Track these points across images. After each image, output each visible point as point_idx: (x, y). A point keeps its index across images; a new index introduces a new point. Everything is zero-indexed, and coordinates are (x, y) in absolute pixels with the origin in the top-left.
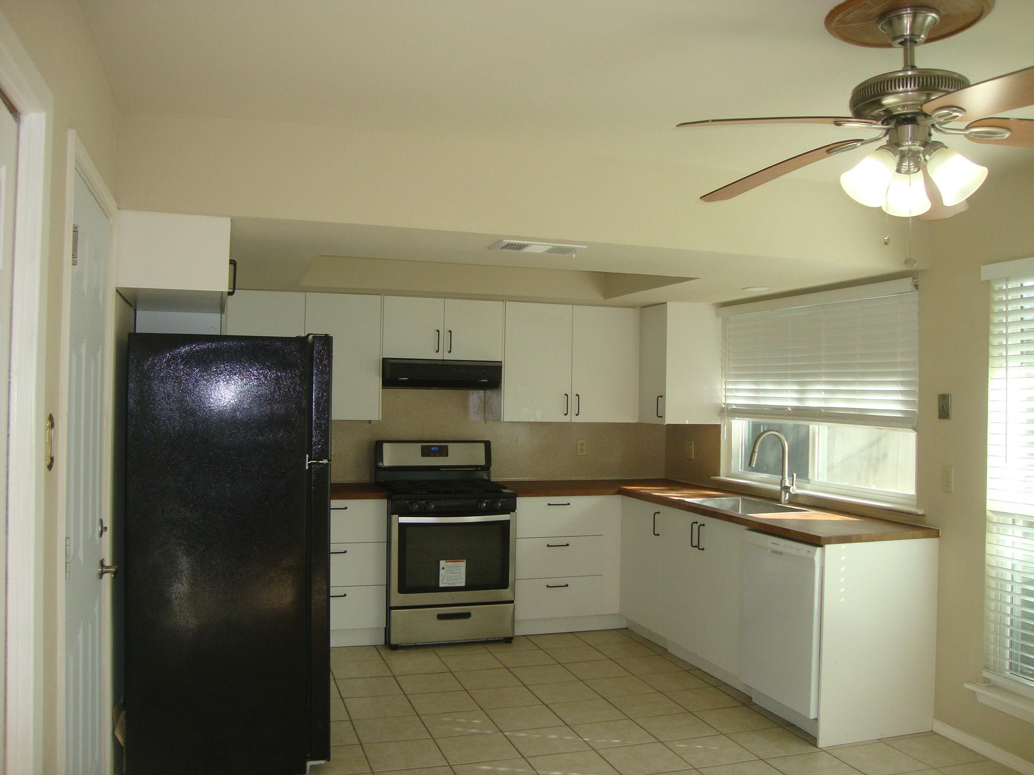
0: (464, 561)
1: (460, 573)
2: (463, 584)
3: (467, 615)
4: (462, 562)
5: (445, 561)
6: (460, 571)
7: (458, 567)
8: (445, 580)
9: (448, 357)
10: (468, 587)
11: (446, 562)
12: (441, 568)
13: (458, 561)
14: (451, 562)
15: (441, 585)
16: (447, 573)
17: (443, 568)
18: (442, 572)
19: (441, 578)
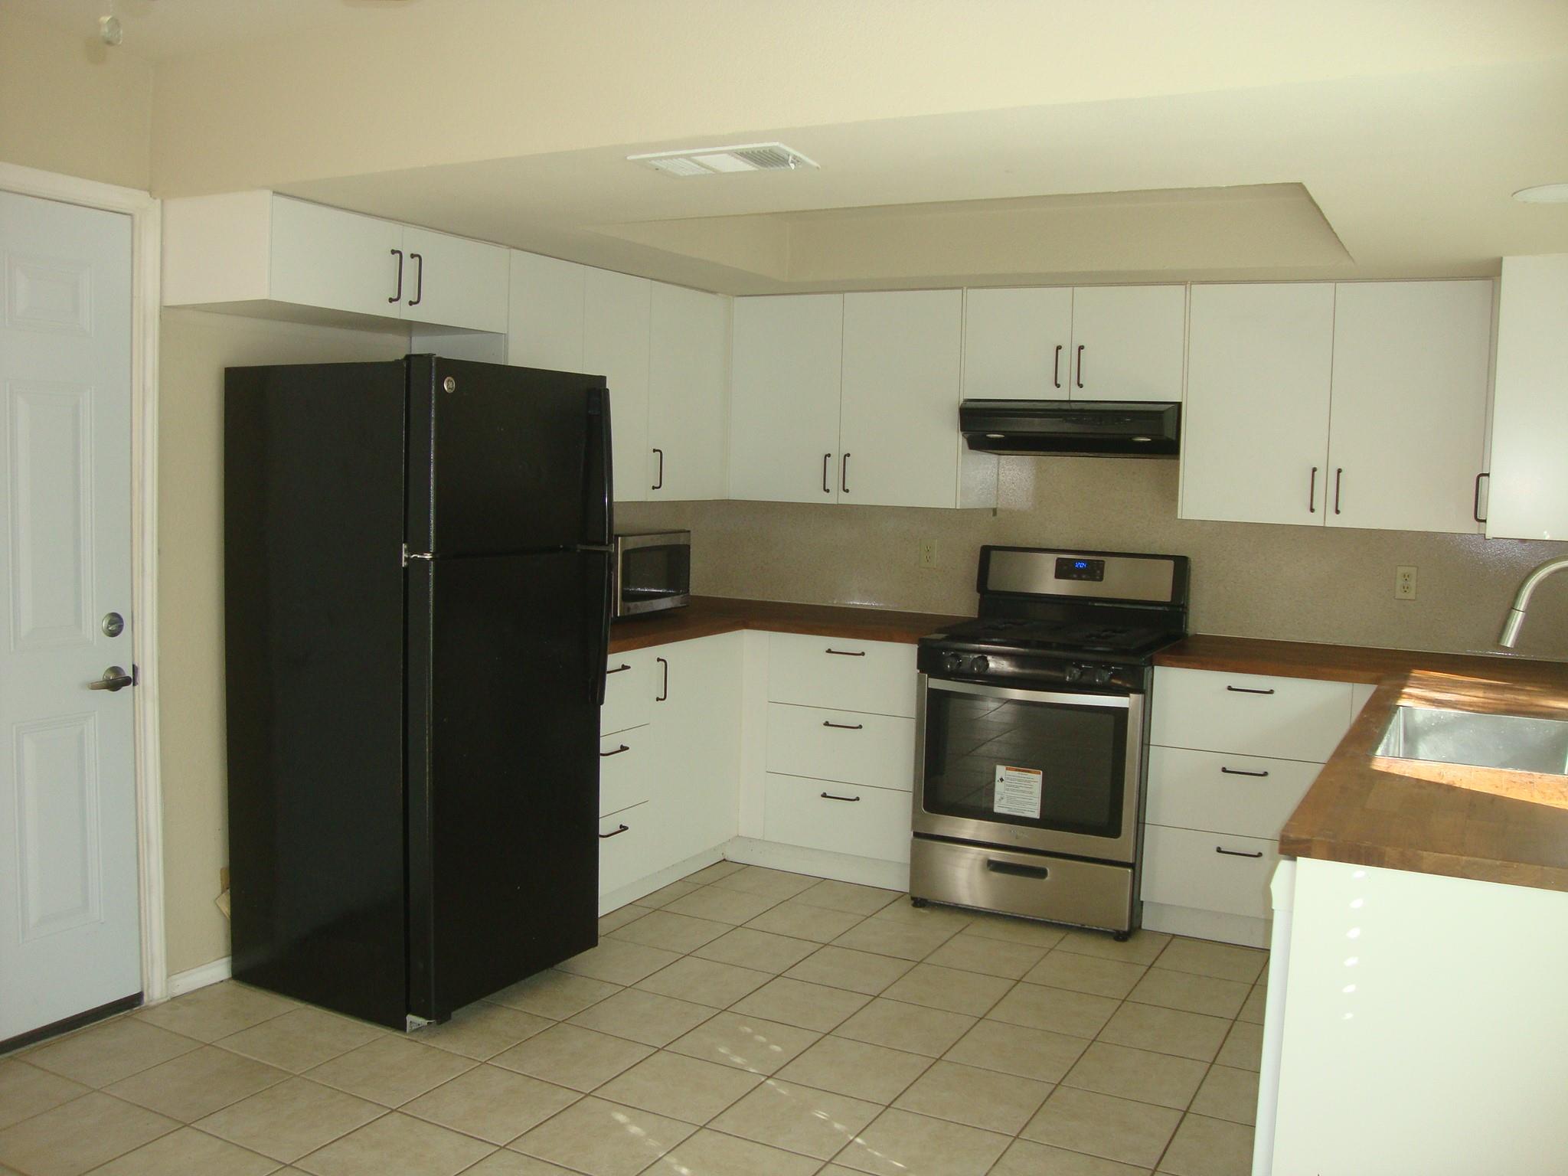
0: (1040, 774)
1: (1031, 793)
2: (1036, 815)
3: (1040, 873)
4: (1035, 773)
5: (1004, 767)
6: (1031, 790)
7: (1029, 782)
8: (1004, 802)
9: (1078, 395)
10: (1047, 821)
11: (1007, 769)
12: (998, 778)
13: (1029, 772)
14: (1016, 770)
15: (997, 809)
16: (1008, 790)
17: (1002, 780)
18: (999, 787)
19: (997, 797)
